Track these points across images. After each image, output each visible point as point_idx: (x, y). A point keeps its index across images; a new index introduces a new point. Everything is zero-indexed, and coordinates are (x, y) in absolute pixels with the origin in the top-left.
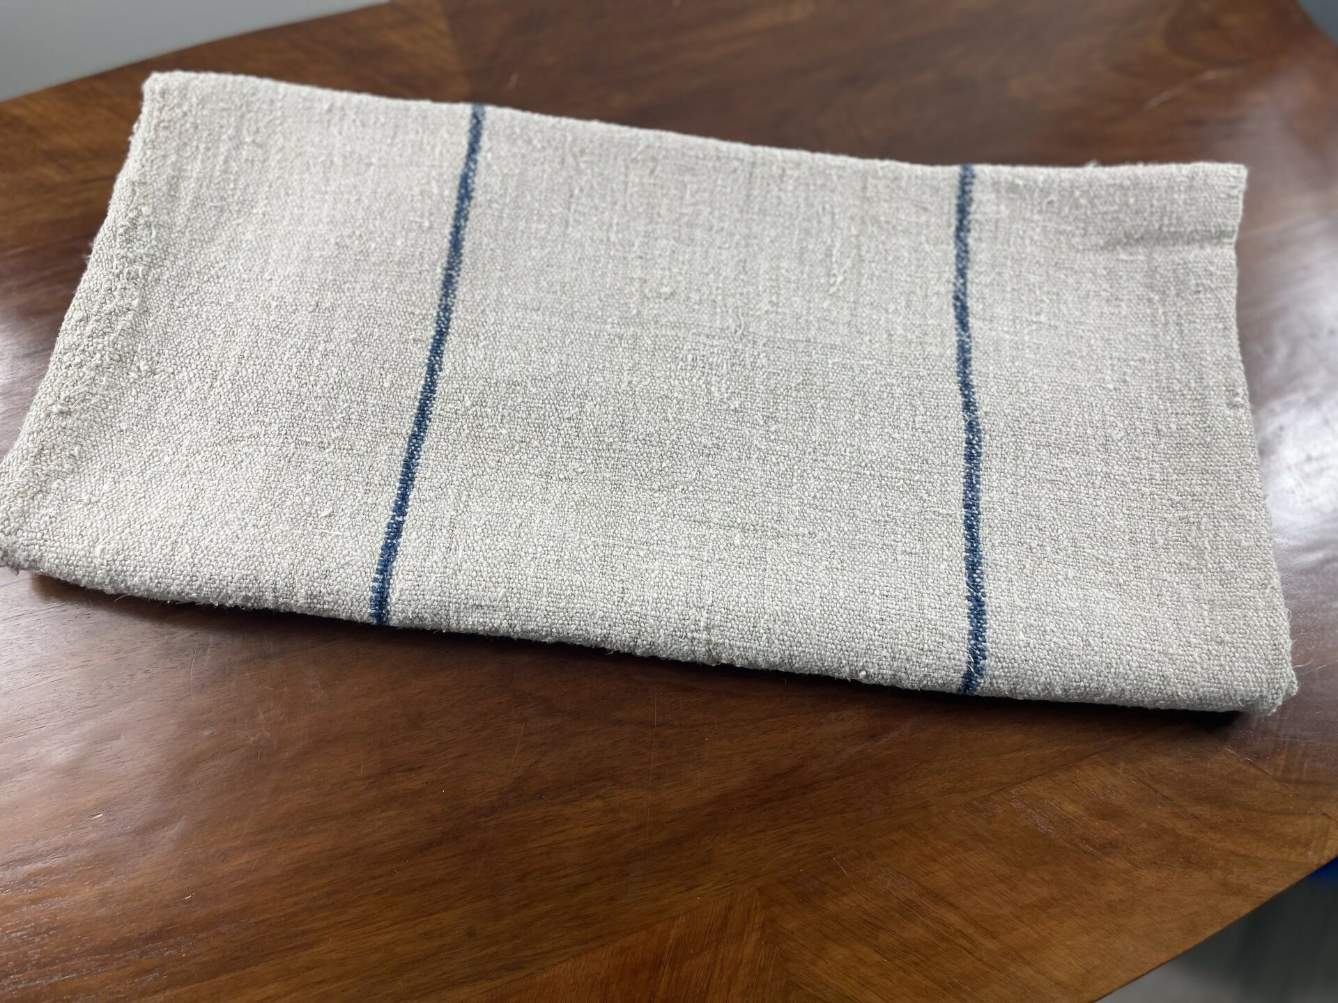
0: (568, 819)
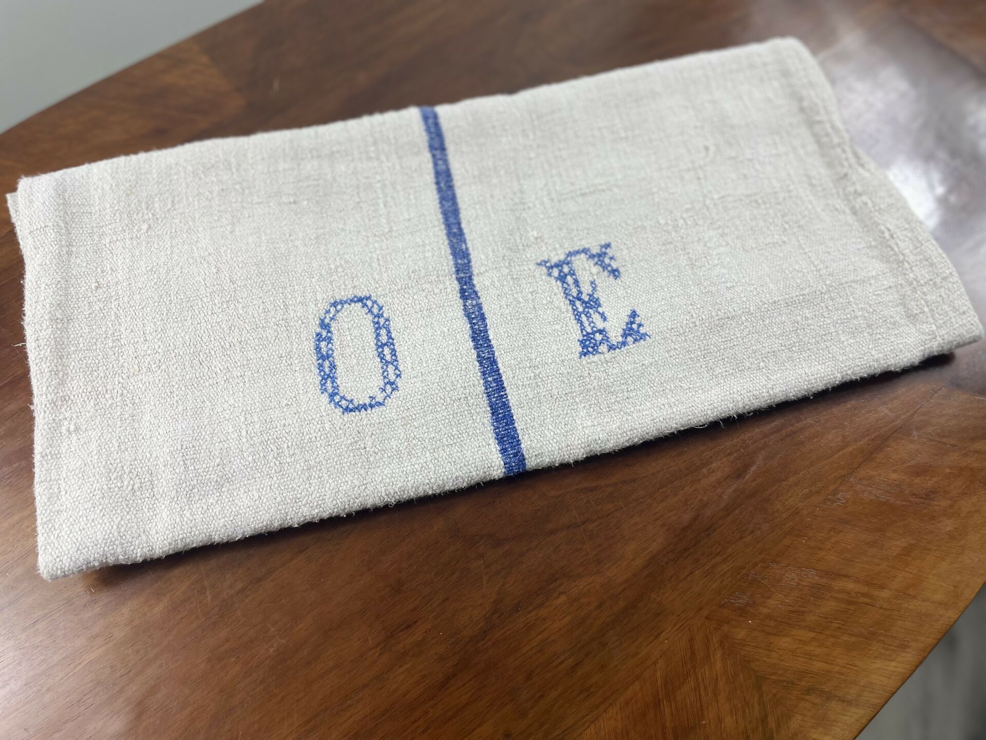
0: (545, 619)
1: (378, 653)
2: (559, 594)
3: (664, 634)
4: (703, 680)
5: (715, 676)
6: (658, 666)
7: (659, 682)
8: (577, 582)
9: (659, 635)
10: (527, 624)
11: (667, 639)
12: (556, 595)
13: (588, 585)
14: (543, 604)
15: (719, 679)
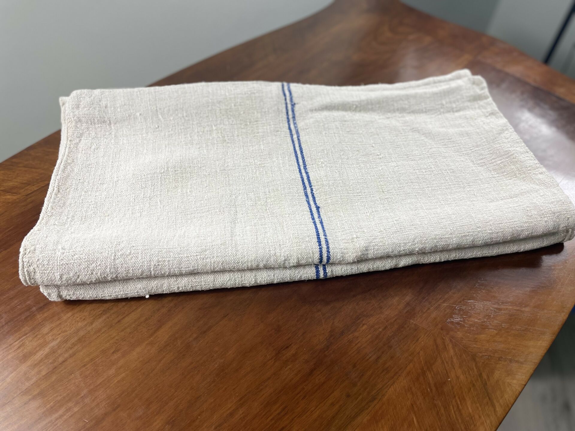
1: (273, 362)
2: (364, 325)
3: (420, 339)
4: (445, 359)
5: (450, 356)
6: (420, 355)
7: (423, 362)
8: (371, 318)
9: (418, 339)
10: (349, 341)
11: (423, 341)
12: (361, 325)
13: (377, 319)
14: (356, 330)
15: (453, 358)
